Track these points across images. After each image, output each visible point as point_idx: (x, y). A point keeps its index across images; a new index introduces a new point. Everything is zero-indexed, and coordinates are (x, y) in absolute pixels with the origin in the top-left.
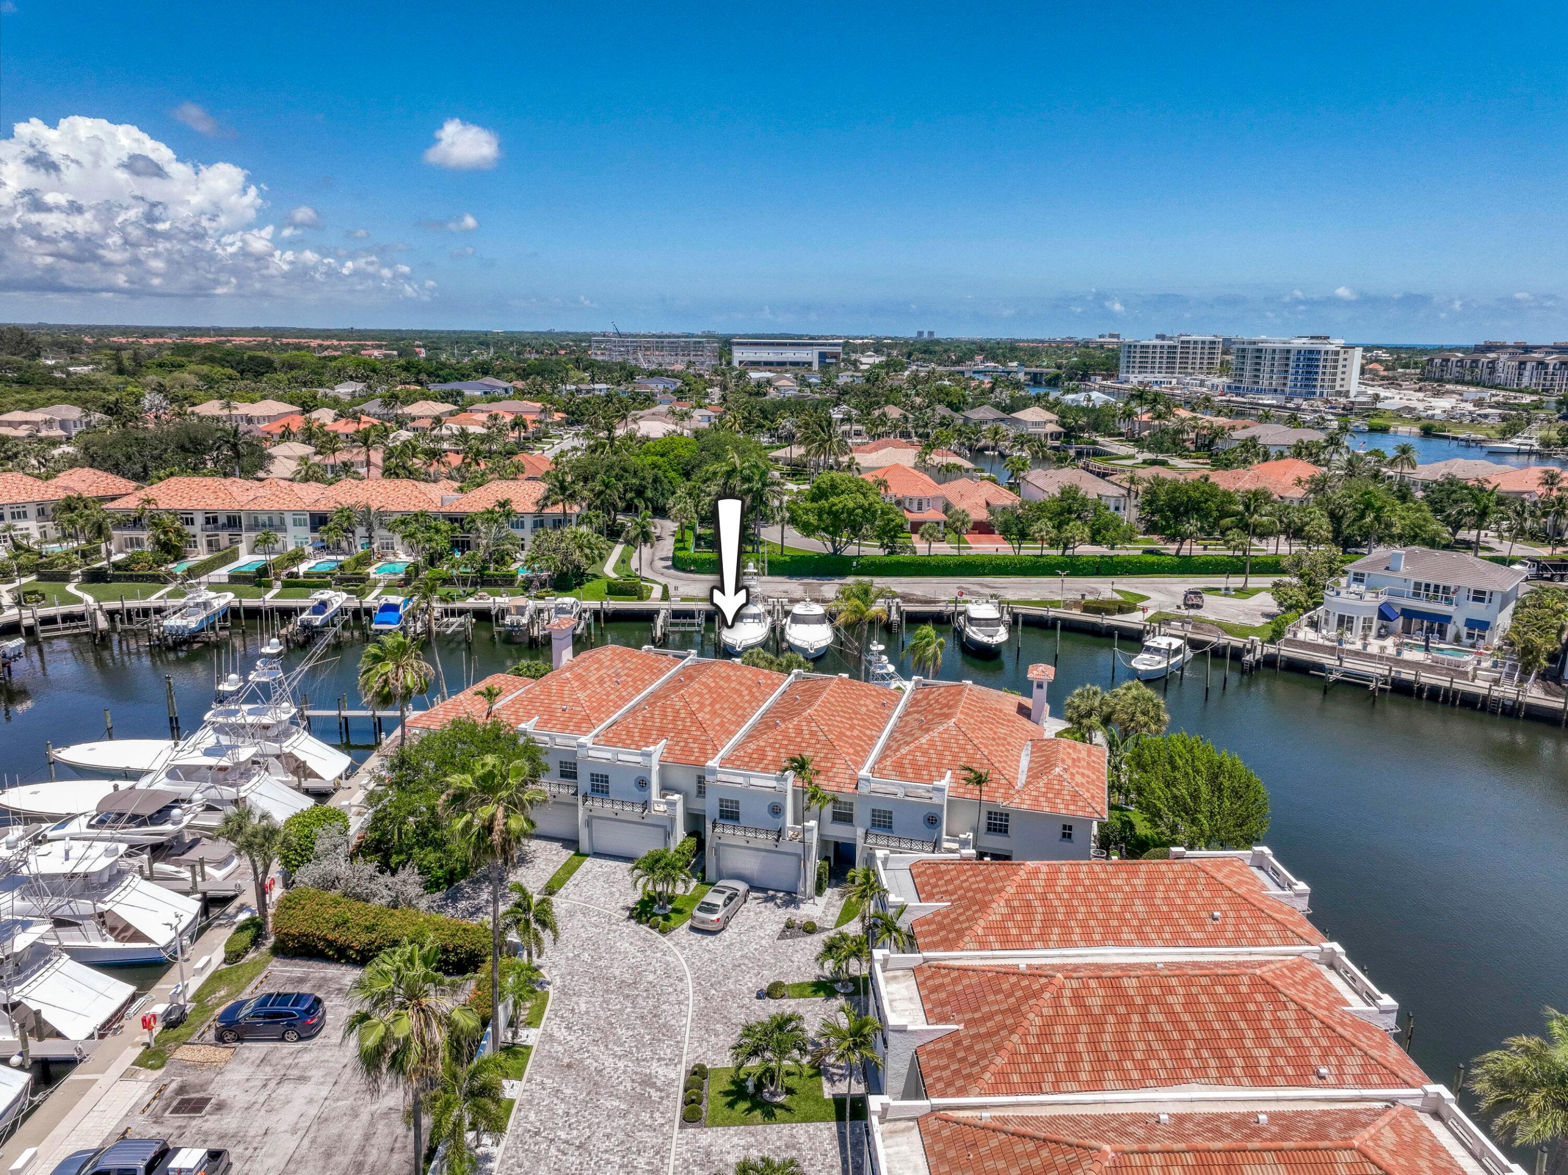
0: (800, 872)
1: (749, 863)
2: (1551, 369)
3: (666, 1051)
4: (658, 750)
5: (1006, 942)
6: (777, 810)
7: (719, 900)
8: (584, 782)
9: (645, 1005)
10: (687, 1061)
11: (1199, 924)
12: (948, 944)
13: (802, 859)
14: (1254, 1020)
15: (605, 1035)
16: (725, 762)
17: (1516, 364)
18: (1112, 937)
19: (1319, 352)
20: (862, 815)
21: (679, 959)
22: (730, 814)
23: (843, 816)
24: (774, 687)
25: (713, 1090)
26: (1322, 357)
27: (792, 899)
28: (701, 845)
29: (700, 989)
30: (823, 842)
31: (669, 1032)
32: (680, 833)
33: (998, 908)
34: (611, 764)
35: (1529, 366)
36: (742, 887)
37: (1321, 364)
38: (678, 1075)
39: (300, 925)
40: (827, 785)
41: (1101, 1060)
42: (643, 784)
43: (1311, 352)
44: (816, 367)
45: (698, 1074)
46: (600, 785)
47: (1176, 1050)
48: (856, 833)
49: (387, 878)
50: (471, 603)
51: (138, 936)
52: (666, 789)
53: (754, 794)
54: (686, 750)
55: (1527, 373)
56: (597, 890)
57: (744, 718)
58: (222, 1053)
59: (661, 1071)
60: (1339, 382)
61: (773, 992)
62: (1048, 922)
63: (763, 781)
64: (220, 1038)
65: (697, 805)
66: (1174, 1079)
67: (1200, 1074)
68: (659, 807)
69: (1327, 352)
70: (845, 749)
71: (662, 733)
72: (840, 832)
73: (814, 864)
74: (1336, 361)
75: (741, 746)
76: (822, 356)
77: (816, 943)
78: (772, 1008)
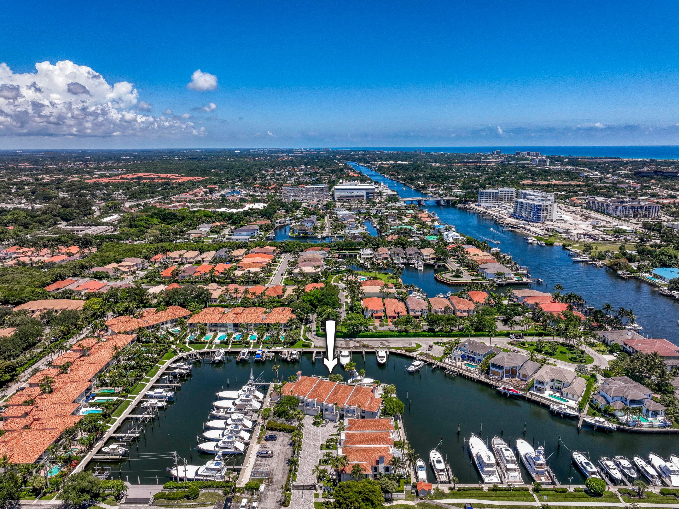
0: (336, 418)
1: (329, 417)
2: (628, 209)
3: (318, 442)
4: (316, 400)
5: (356, 430)
6: (333, 410)
7: (325, 422)
8: (305, 404)
9: (315, 437)
10: (321, 443)
11: (378, 427)
12: (350, 430)
13: (336, 416)
14: (377, 439)
15: (311, 440)
16: (326, 402)
17: (614, 207)
18: (368, 429)
19: (541, 206)
20: (345, 410)
21: (320, 431)
22: (326, 410)
23: (342, 410)
24: (334, 385)
25: (324, 447)
26: (542, 208)
27: (335, 422)
28: (322, 414)
29: (322, 435)
30: (340, 414)
31: (318, 440)
32: (319, 412)
33: (356, 426)
34: (309, 402)
35: (619, 208)
36: (328, 420)
37: (542, 210)
38: (320, 445)
39: (270, 426)
40: (340, 406)
41: (361, 442)
42: (314, 405)
43: (538, 206)
44: (365, 198)
45: (322, 445)
46: (308, 405)
47: (368, 441)
48: (344, 413)
49: (280, 419)
50: (273, 349)
51: (247, 427)
52: (317, 405)
53: (330, 407)
54: (320, 400)
55: (619, 210)
56: (308, 420)
57: (329, 393)
58: (266, 442)
59: (318, 445)
60: (548, 216)
61: (332, 435)
62: (361, 427)
63: (331, 405)
64: (265, 440)
65: (322, 407)
66: (367, 444)
67: (370, 444)
68: (316, 408)
69: (544, 206)
70: (343, 400)
71: (317, 396)
72: (342, 412)
73: (338, 417)
74: (547, 209)
75: (328, 399)
76: (368, 193)
77: (337, 429)
78: (331, 437)
